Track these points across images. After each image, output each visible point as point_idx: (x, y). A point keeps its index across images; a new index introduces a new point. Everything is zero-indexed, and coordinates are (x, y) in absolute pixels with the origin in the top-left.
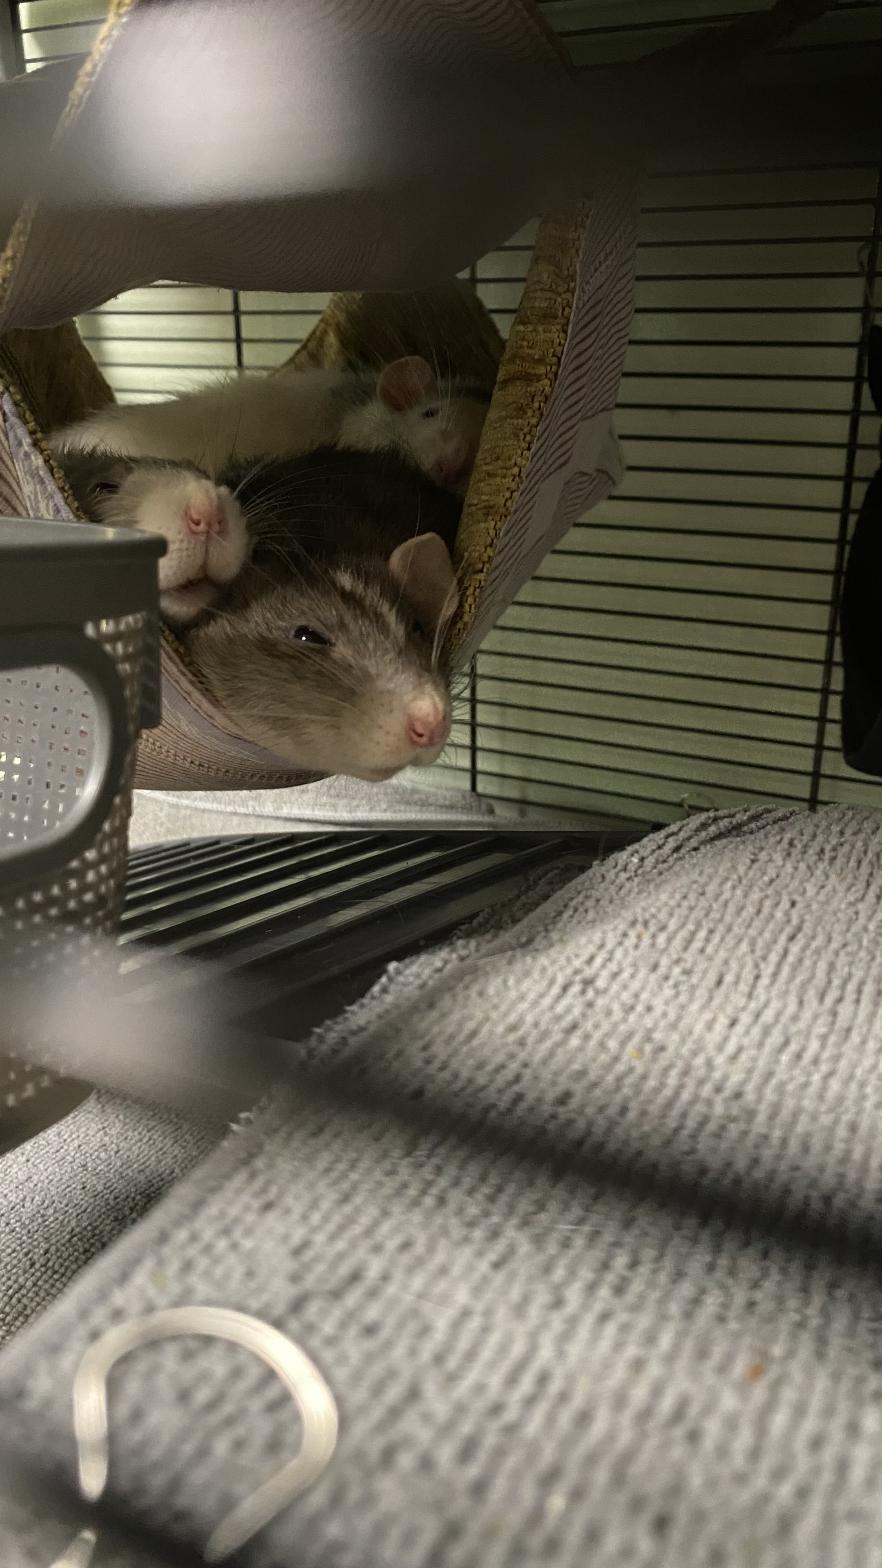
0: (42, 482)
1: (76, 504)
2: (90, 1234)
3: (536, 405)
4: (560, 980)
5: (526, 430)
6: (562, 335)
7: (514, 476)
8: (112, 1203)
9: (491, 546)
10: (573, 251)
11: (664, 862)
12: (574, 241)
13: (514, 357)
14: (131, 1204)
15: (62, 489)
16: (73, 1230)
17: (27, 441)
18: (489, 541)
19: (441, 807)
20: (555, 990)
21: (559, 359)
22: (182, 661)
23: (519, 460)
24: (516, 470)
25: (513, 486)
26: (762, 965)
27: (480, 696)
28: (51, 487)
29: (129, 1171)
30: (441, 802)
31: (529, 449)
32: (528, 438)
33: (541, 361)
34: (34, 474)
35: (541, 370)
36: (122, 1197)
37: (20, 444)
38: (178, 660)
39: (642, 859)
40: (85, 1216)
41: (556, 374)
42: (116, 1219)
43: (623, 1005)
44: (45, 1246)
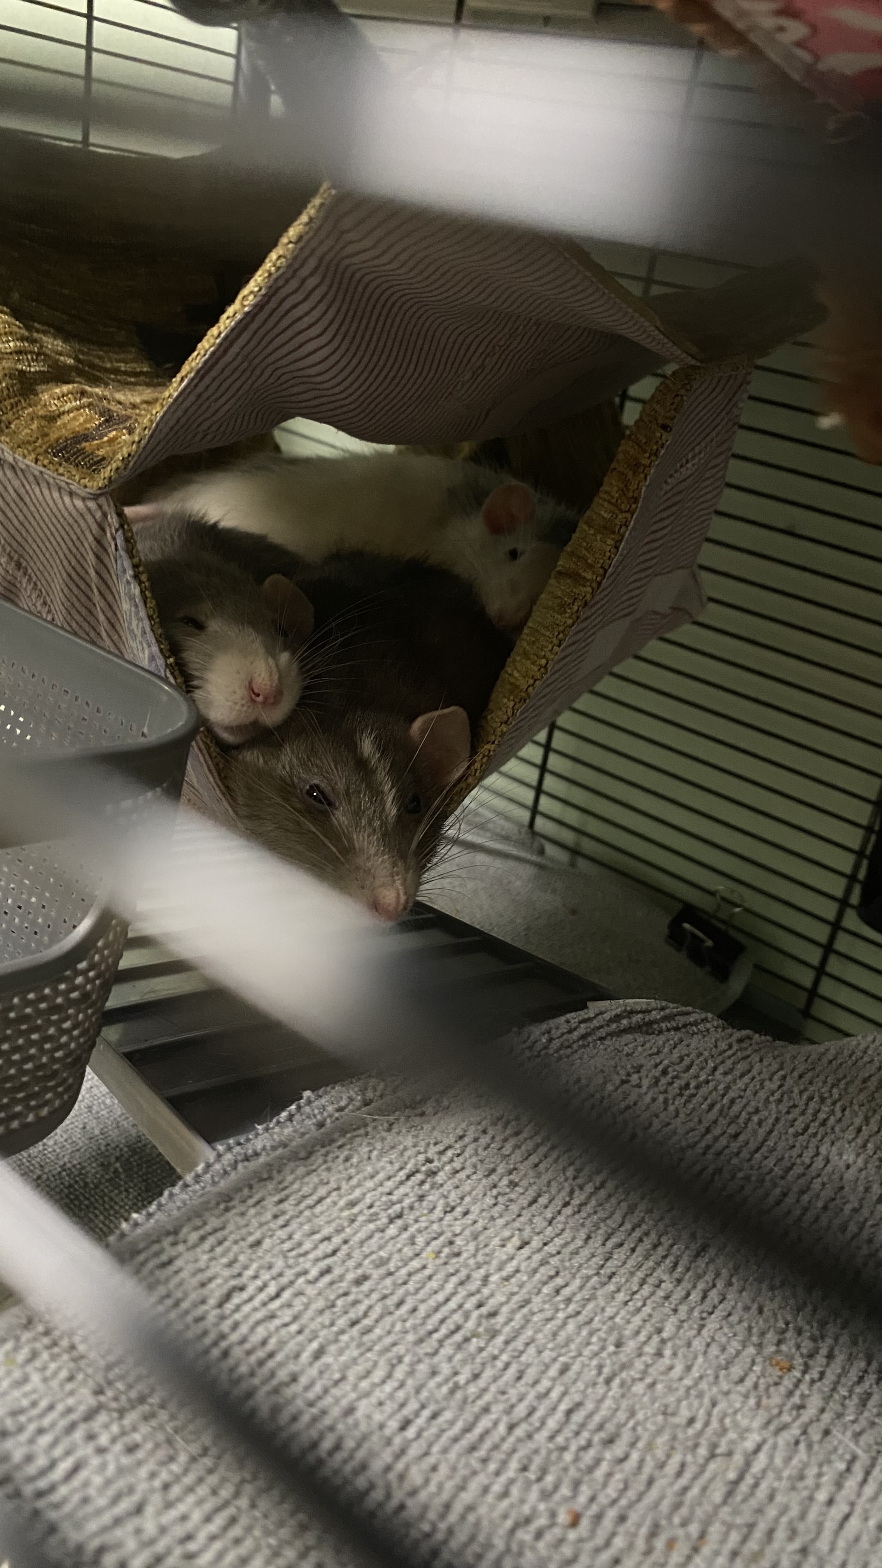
0: (136, 606)
1: (160, 631)
2: (76, 1173)
3: (576, 608)
4: (410, 1167)
5: (561, 628)
6: (613, 550)
7: (541, 667)
8: (103, 1149)
9: (506, 723)
10: (642, 476)
11: (569, 1047)
12: (645, 467)
13: (572, 554)
14: (118, 1154)
15: (150, 618)
16: (65, 1164)
17: (130, 572)
18: (505, 718)
19: (498, 835)
20: (402, 1174)
21: (606, 571)
22: (219, 775)
23: (548, 654)
24: (543, 662)
25: (538, 675)
26: (577, 1193)
27: (554, 745)
28: (143, 614)
29: (125, 1123)
30: (498, 831)
31: (559, 646)
32: (561, 636)
33: (591, 567)
34: (132, 598)
35: (589, 575)
36: (113, 1145)
37: (124, 571)
38: (216, 774)
39: (551, 1040)
40: (78, 1155)
41: (599, 584)
42: (102, 1164)
43: (447, 1205)
44: (38, 1172)
